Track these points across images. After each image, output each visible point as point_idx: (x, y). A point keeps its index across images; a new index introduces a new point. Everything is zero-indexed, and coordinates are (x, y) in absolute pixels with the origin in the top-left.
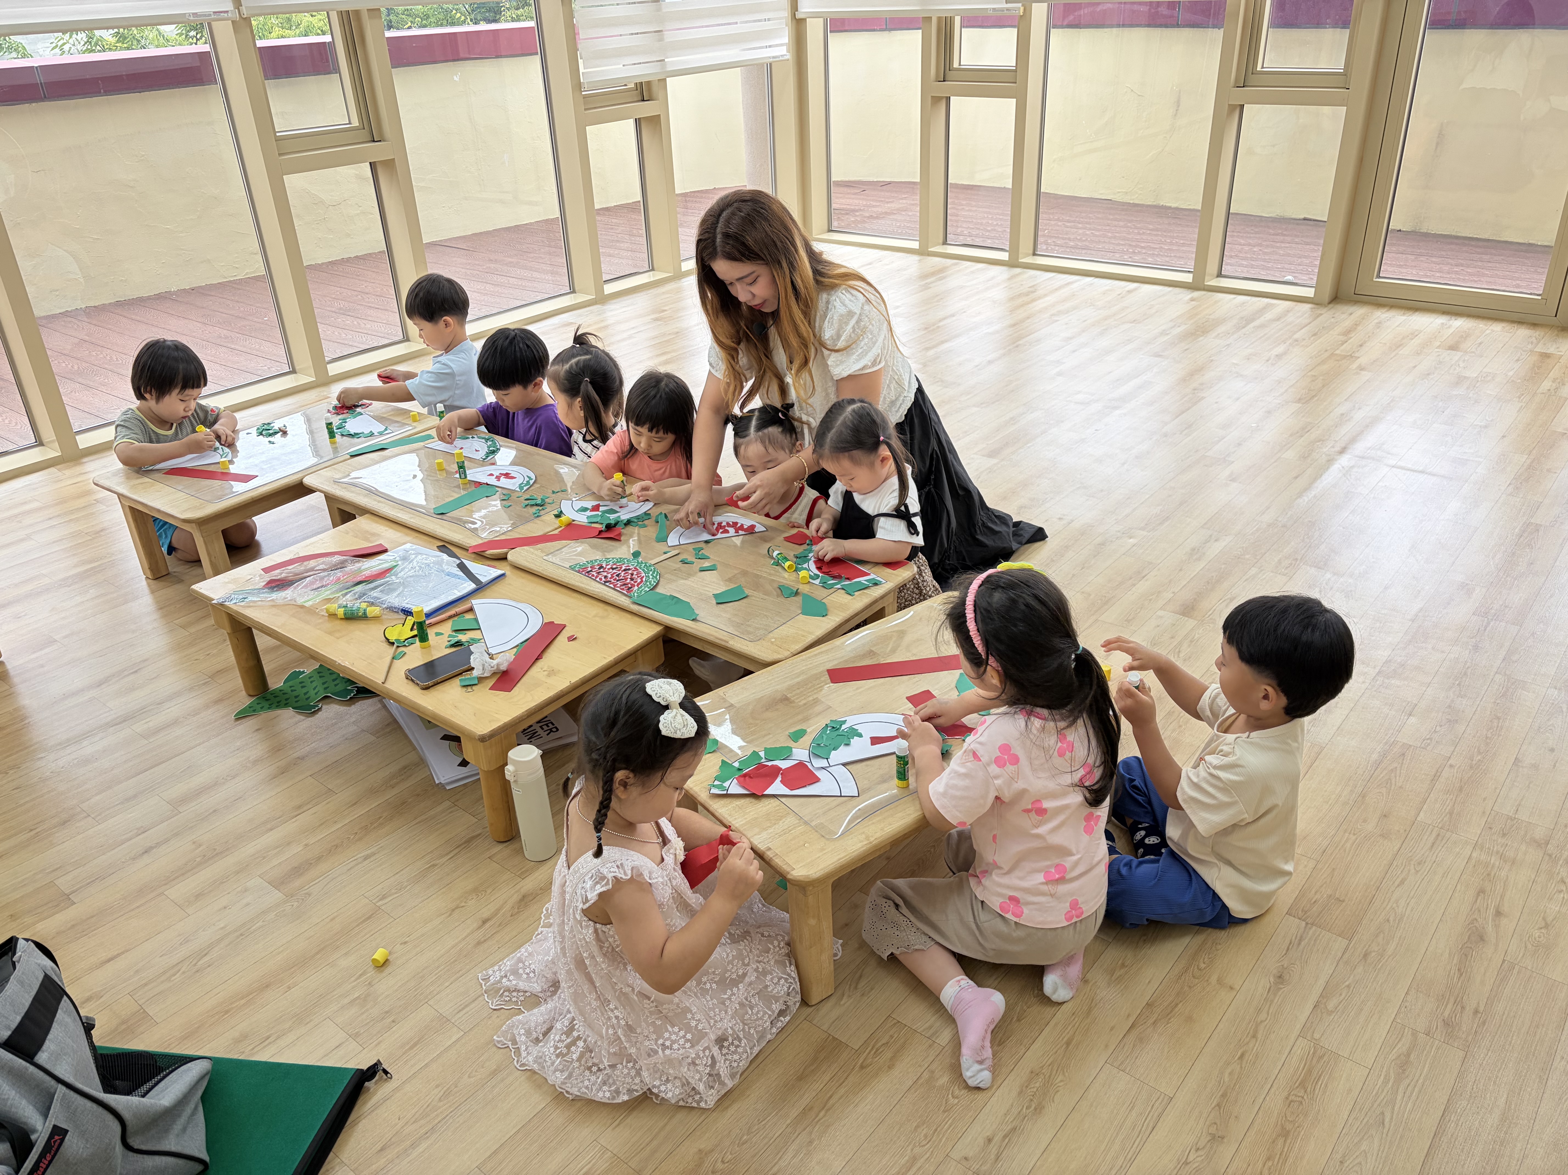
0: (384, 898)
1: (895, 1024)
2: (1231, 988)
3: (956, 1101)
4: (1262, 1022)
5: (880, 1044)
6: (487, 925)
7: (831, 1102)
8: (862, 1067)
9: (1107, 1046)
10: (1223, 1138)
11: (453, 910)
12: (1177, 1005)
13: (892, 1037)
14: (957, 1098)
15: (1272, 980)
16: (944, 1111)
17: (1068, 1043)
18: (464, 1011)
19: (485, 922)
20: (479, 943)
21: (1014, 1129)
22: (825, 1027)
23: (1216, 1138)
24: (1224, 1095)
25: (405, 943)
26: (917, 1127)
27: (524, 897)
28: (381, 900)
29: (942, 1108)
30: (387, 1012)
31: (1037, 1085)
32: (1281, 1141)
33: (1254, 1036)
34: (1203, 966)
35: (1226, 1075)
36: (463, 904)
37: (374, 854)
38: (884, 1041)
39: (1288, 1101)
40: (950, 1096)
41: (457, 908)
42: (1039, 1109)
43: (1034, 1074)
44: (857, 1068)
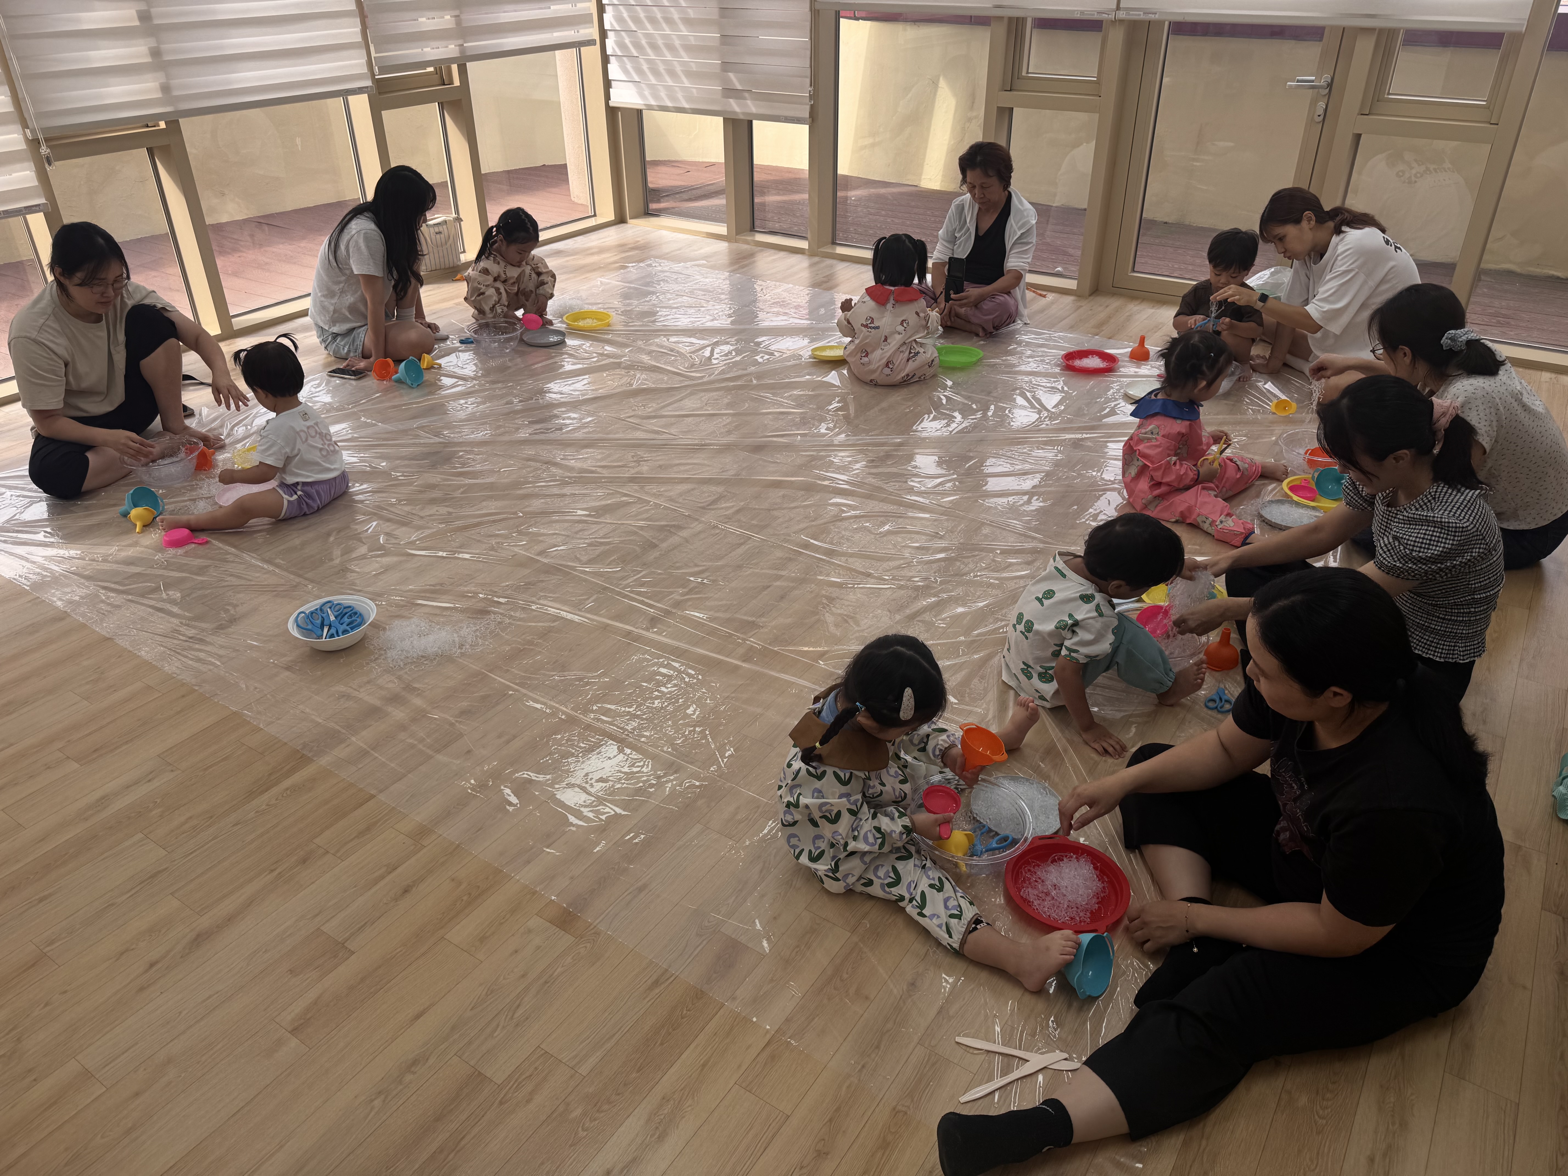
0: (52, 942)
1: (542, 1055)
2: (867, 998)
3: (585, 1133)
4: (888, 1031)
5: (524, 1077)
6: (154, 969)
7: (463, 1143)
8: (501, 1103)
9: (739, 1066)
10: (827, 1154)
11: (122, 954)
12: (814, 1019)
13: (536, 1069)
14: (586, 1130)
15: (905, 987)
16: (571, 1146)
17: (704, 1066)
18: (112, 1065)
19: (152, 965)
20: (142, 989)
21: (634, 1160)
22: (472, 1063)
23: (821, 1154)
24: (838, 1109)
25: (65, 992)
26: (542, 1163)
27: (198, 936)
28: (48, 945)
29: (570, 1143)
30: (30, 1071)
31: (666, 1112)
32: (879, 1154)
33: (878, 1047)
34: (845, 976)
35: (844, 1089)
36: (133, 947)
37: (50, 895)
38: (528, 1074)
39: (895, 1112)
40: (580, 1129)
41: (127, 950)
42: (661, 1138)
43: (665, 1099)
44: (495, 1105)
